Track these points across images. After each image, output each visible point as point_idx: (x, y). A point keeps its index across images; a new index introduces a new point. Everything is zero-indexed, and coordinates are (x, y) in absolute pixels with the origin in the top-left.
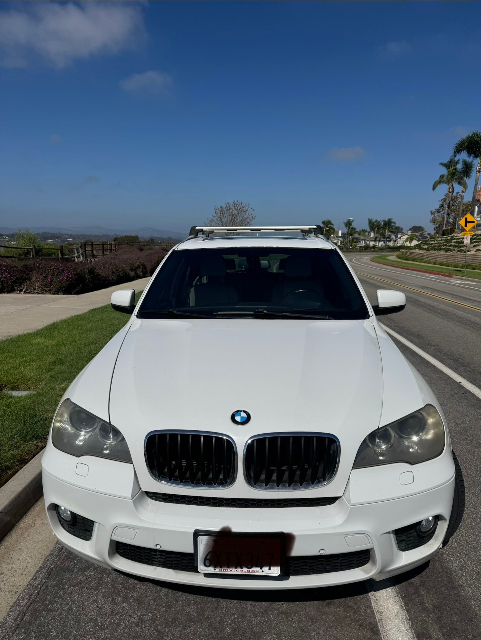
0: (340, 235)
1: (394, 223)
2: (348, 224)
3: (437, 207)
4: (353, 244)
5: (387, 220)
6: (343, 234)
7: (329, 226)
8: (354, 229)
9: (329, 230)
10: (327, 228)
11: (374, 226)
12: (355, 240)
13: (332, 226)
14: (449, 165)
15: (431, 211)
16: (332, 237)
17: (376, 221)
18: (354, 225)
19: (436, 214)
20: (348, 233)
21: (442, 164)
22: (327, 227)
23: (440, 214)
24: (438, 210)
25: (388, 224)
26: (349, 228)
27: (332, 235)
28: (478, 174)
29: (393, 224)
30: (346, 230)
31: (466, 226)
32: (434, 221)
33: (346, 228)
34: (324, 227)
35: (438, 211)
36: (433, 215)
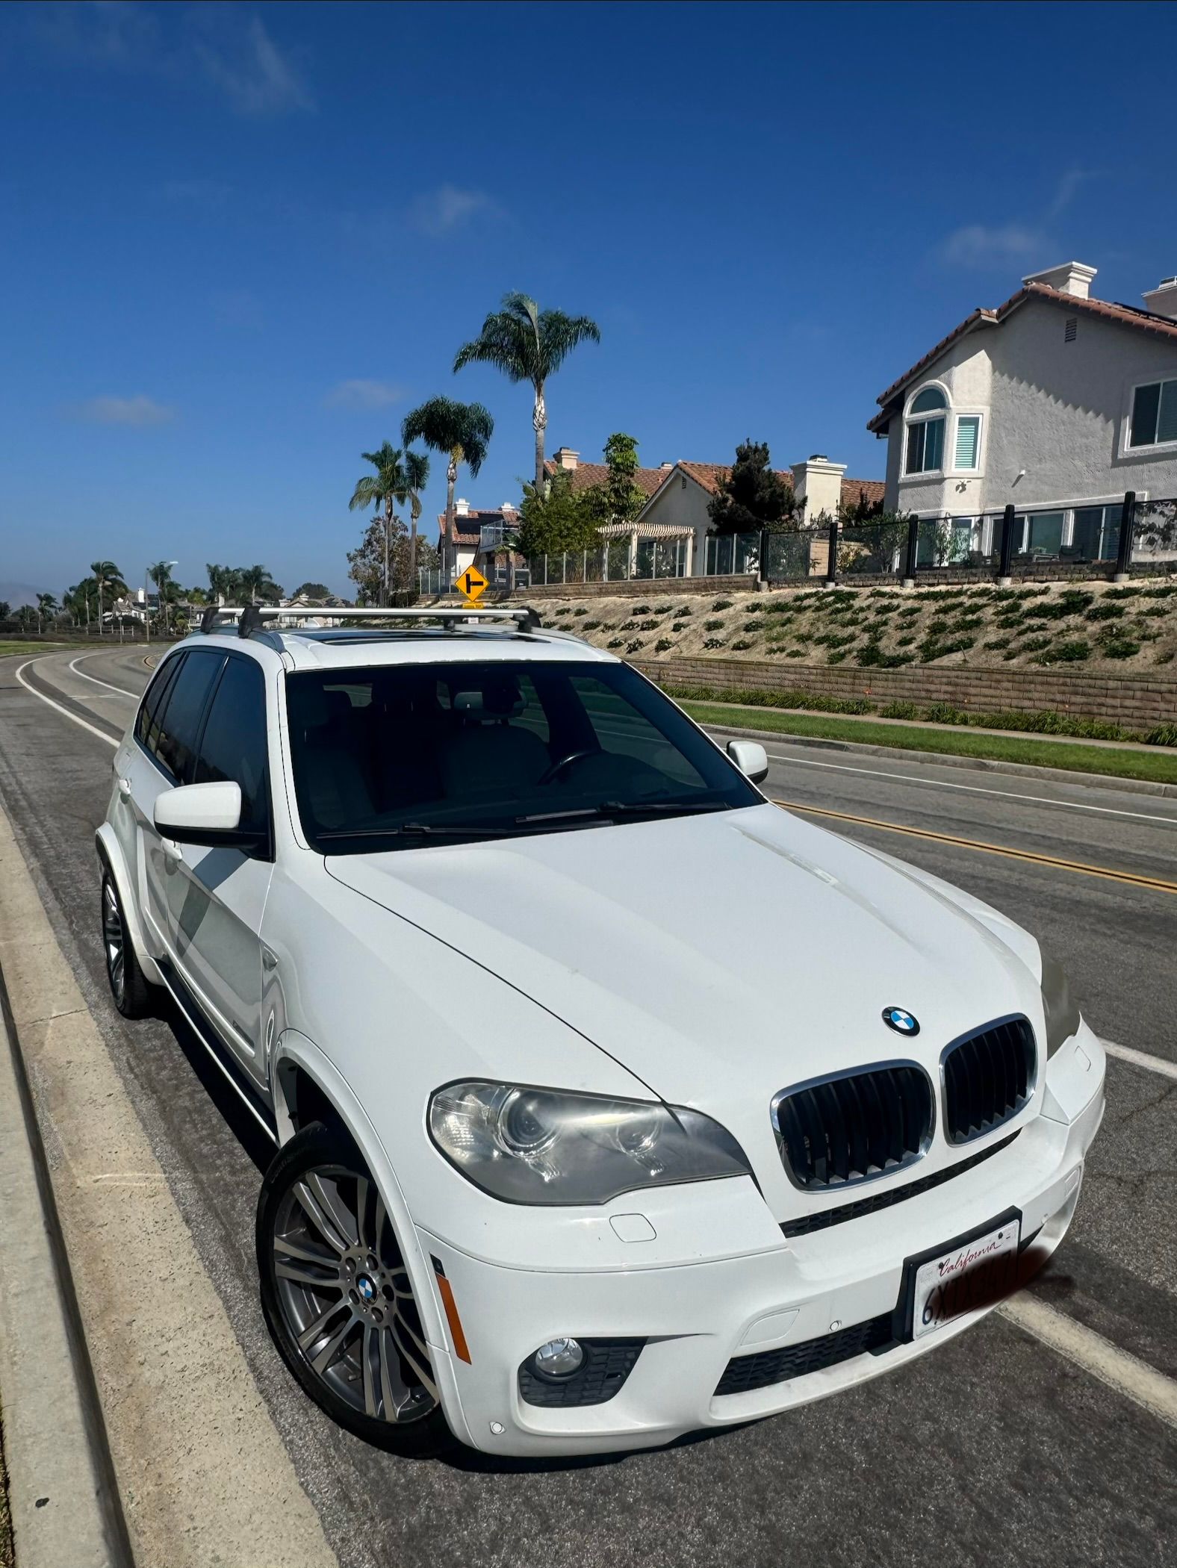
0: (141, 599)
1: (269, 575)
2: (160, 574)
3: (360, 546)
4: (178, 622)
5: (250, 568)
6: (149, 597)
7: (111, 577)
8: (173, 586)
9: (112, 586)
10: (108, 583)
11: (222, 581)
12: (181, 613)
13: (119, 578)
14: (382, 459)
15: (348, 555)
16: (121, 604)
17: (227, 570)
18: (173, 577)
19: (359, 560)
20: (161, 597)
21: (366, 456)
22: (106, 579)
23: (366, 561)
24: (361, 551)
25: (254, 577)
26: (162, 583)
27: (120, 600)
28: (451, 484)
29: (265, 579)
30: (155, 590)
31: (469, 591)
32: (355, 575)
33: (155, 583)
34: (99, 580)
35: (362, 554)
36: (352, 563)
